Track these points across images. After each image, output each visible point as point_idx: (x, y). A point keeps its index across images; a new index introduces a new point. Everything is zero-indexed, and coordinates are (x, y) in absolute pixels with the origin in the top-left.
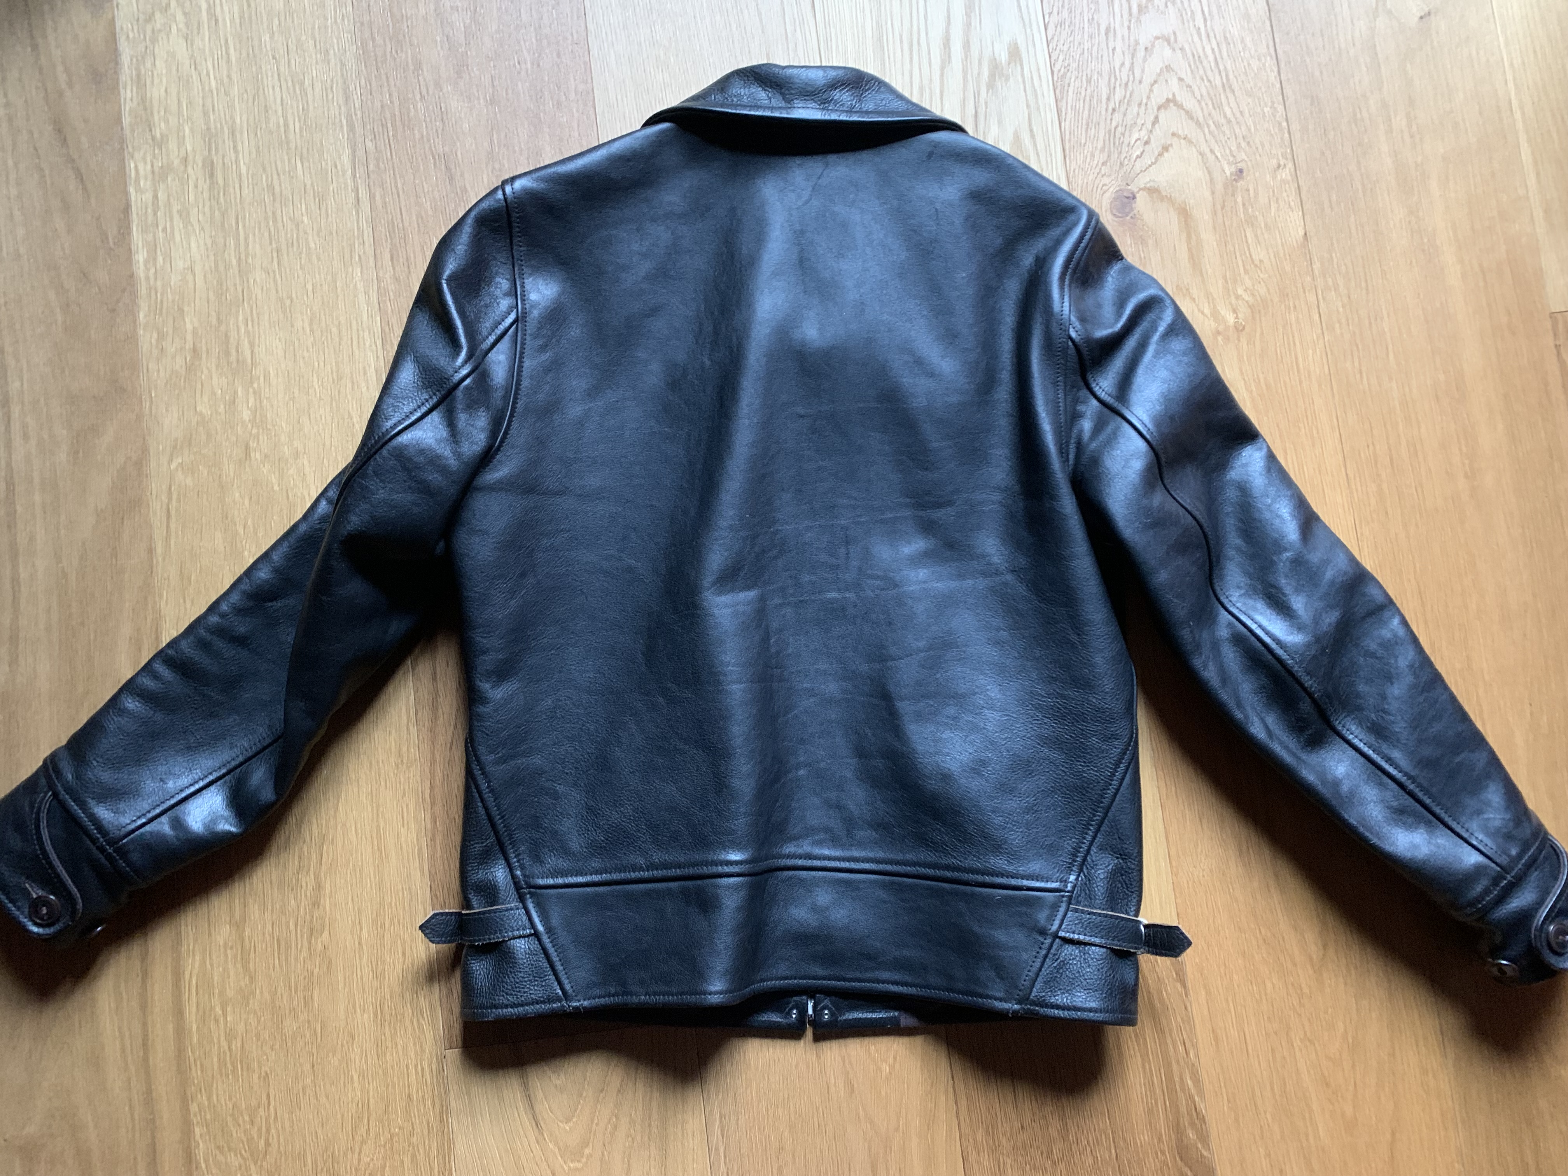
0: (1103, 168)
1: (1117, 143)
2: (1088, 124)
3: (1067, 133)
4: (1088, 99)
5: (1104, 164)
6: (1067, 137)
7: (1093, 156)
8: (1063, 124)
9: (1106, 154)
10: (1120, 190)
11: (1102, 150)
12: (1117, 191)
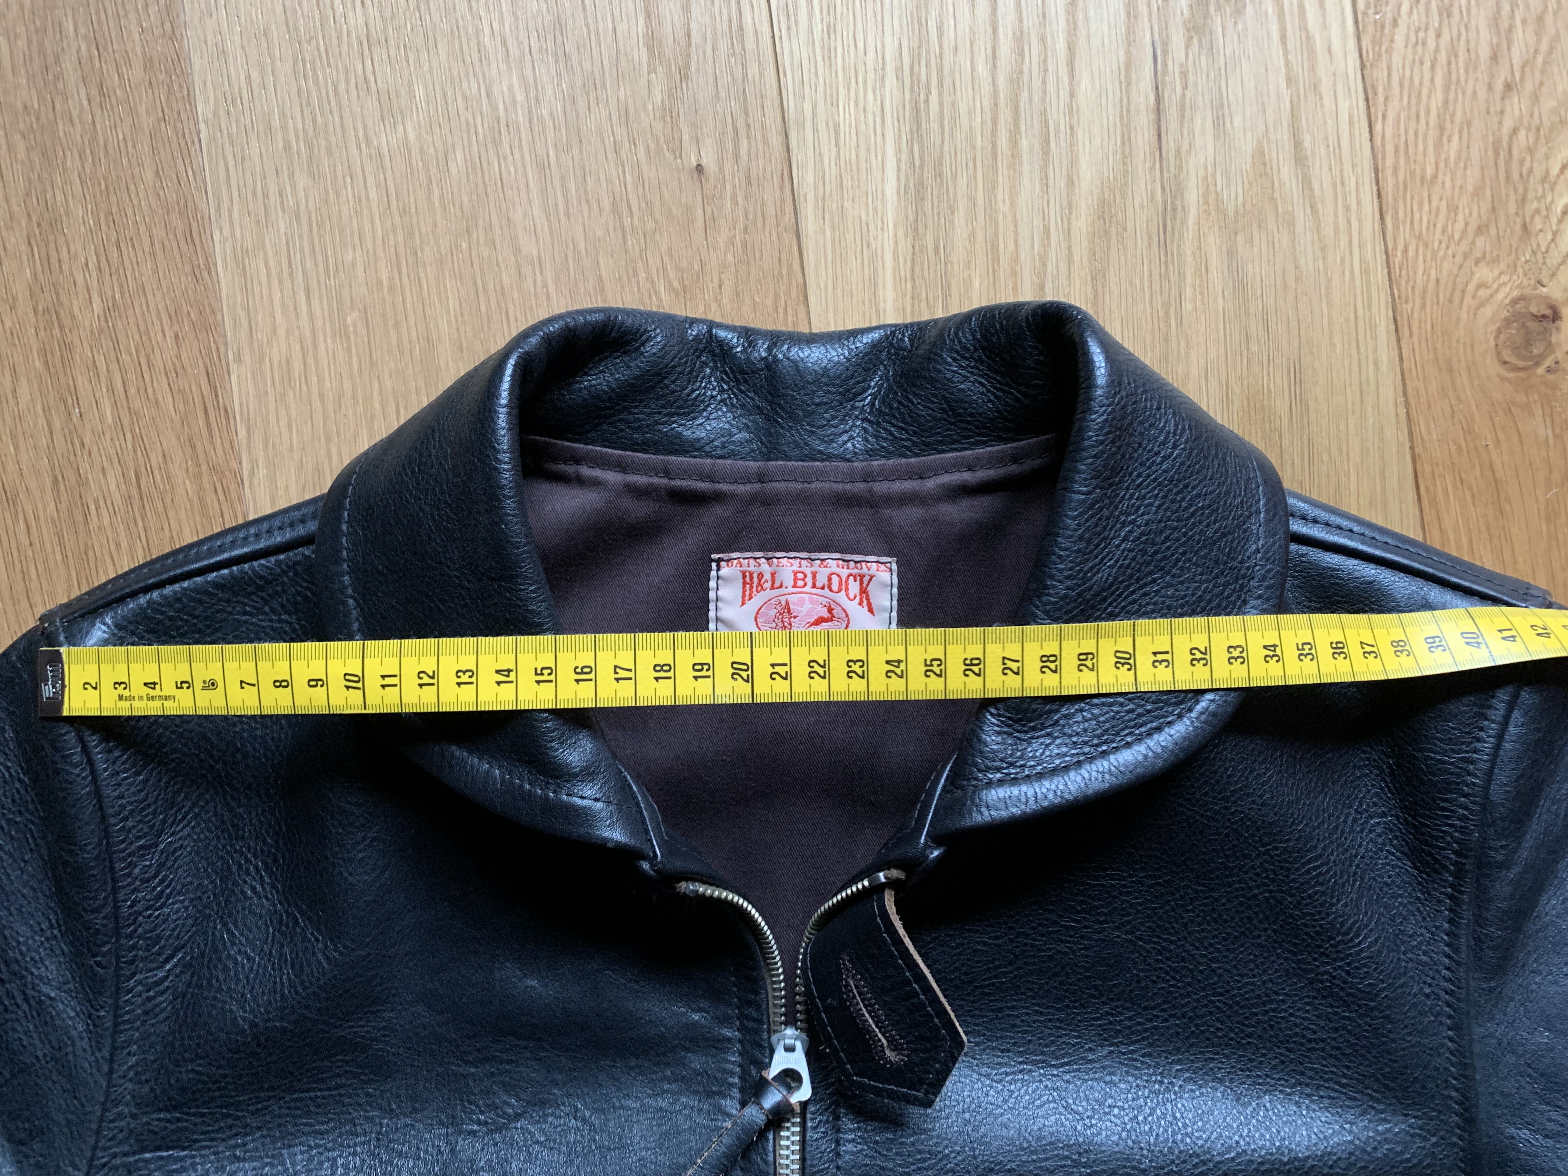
0: (1480, 242)
1: (1516, 176)
2: (1441, 128)
3: (1390, 149)
4: (1443, 57)
5: (1479, 230)
6: (1390, 161)
7: (1453, 209)
8: (1378, 127)
9: (1485, 206)
10: (1522, 298)
11: (1478, 192)
12: (1514, 302)
